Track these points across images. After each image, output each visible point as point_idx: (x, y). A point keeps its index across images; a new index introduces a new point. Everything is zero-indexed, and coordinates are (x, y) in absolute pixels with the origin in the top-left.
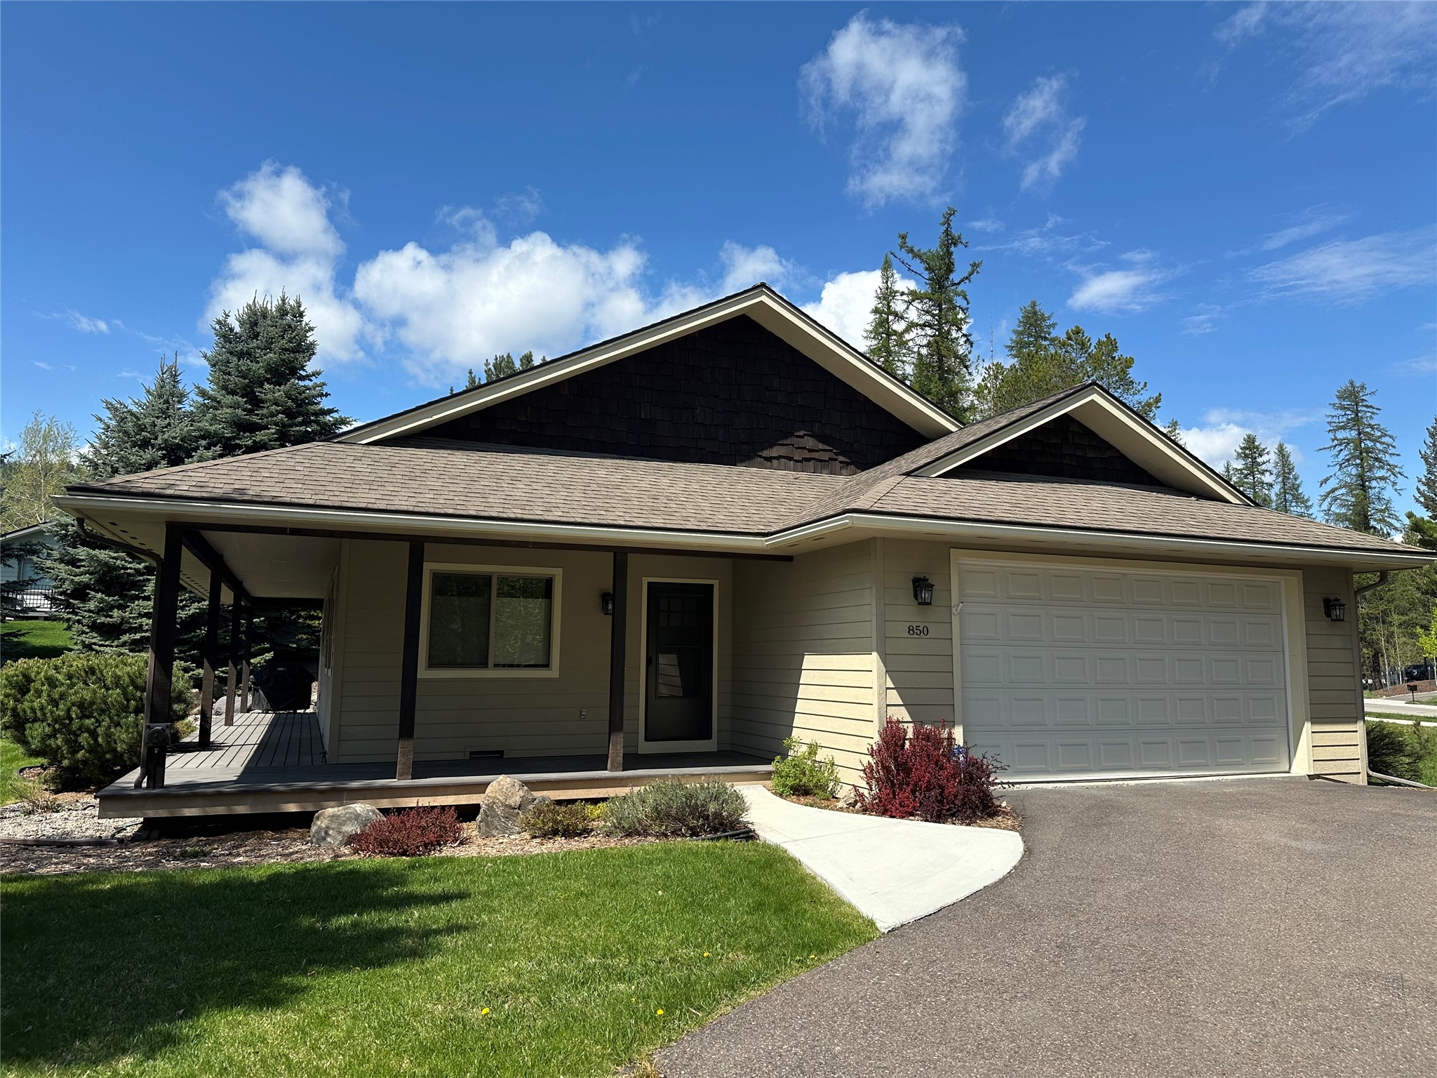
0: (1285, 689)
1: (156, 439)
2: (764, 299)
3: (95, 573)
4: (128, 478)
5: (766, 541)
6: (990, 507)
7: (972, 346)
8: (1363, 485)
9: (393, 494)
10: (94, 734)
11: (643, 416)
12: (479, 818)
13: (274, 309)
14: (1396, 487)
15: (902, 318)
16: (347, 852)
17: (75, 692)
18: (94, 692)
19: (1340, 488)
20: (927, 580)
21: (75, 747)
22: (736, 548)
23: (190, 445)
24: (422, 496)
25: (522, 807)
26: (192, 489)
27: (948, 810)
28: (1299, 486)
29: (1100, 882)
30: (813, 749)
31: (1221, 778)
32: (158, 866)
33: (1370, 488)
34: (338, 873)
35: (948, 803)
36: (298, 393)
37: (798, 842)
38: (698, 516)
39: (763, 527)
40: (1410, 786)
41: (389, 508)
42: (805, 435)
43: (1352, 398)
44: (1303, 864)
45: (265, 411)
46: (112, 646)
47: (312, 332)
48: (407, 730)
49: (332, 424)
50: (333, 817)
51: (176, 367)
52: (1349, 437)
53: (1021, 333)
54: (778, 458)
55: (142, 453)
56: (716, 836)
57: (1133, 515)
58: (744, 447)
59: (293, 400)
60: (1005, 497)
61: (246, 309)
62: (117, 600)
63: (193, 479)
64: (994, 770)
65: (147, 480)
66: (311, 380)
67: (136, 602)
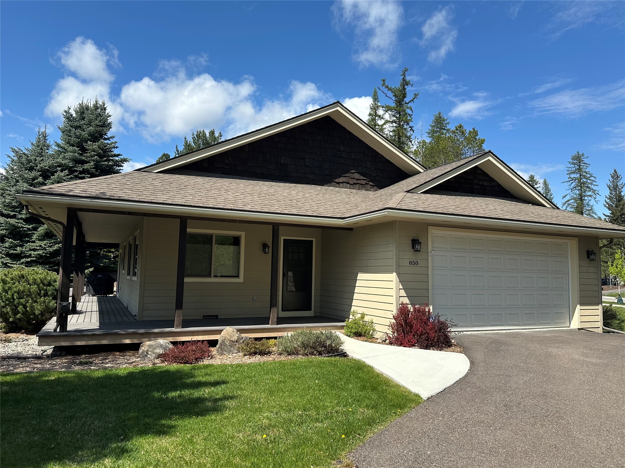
0: (569, 290)
1: (37, 166)
2: (338, 108)
3: (8, 230)
4: (50, 187)
5: (344, 221)
6: (447, 207)
7: (413, 132)
8: (581, 199)
9: (174, 196)
10: (25, 307)
11: (282, 162)
12: (218, 346)
13: (92, 106)
14: (596, 200)
15: (382, 118)
16: (158, 362)
17: (16, 286)
18: (24, 287)
19: (571, 199)
20: (419, 240)
21: (16, 312)
22: (329, 224)
23: (53, 170)
24: (187, 197)
25: (238, 341)
26: (81, 192)
27: (431, 344)
28: (552, 198)
29: (510, 376)
30: (363, 315)
31: (541, 329)
32: (70, 368)
33: (584, 200)
34: (161, 372)
35: (430, 341)
36: (104, 146)
37: (369, 358)
38: (312, 209)
39: (341, 215)
40: (619, 333)
41: (174, 203)
42: (355, 172)
43: (578, 159)
44: (594, 368)
45: (88, 154)
46: (16, 264)
47: (110, 118)
48: (179, 305)
49: (120, 161)
50: (150, 346)
51: (45, 132)
52: (576, 177)
53: (433, 126)
54: (342, 183)
55: (30, 173)
56: (329, 355)
57: (507, 212)
58: (327, 177)
59: (102, 150)
60: (452, 203)
61: (78, 106)
62: (19, 243)
63: (81, 187)
64: (451, 326)
65: (59, 188)
66: (110, 140)
67: (28, 244)
